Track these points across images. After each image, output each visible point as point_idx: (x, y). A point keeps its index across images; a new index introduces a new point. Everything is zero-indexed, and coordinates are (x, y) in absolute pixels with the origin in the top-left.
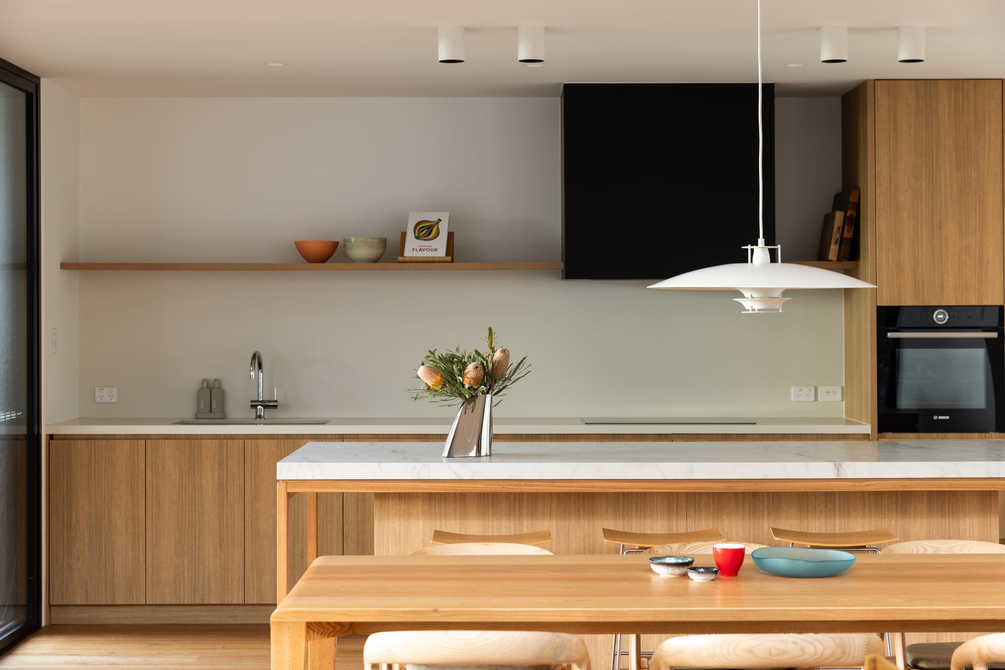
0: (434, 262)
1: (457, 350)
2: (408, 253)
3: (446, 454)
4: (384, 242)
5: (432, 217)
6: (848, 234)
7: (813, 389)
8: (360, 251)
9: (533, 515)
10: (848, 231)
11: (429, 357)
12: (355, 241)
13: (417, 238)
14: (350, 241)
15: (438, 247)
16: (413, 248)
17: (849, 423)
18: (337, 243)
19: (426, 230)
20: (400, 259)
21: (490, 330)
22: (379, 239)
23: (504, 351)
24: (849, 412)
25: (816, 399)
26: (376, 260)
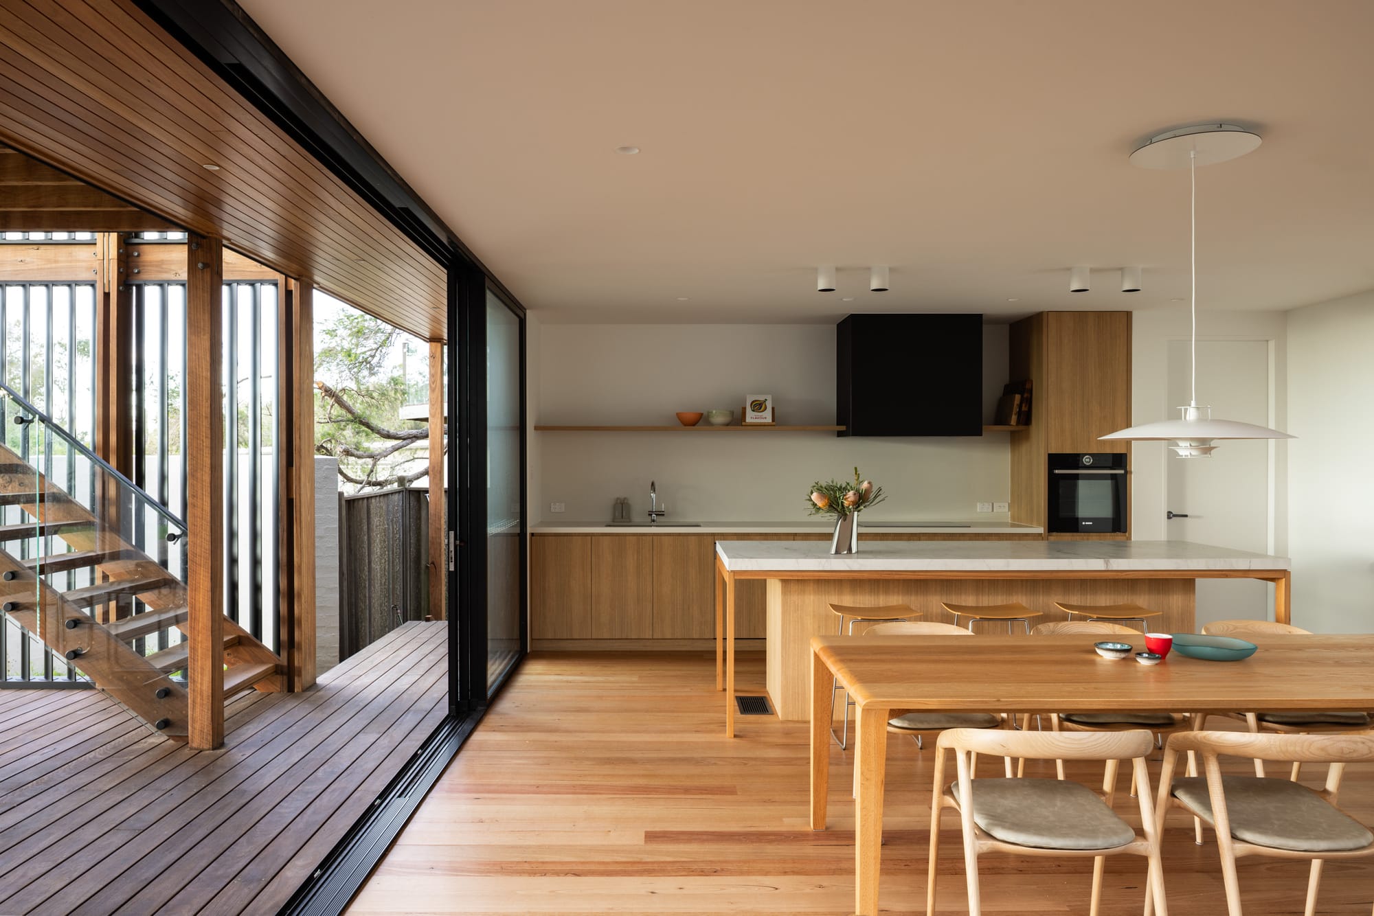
0: (765, 426)
1: (833, 482)
2: (748, 420)
3: (833, 551)
4: (732, 413)
5: (761, 398)
6: (1024, 408)
7: (991, 504)
8: (718, 419)
9: (887, 592)
10: (1025, 407)
11: (814, 486)
12: (716, 413)
13: (753, 411)
14: (712, 412)
15: (767, 417)
16: (751, 417)
17: (1013, 526)
18: (702, 414)
19: (758, 406)
20: (743, 423)
21: (856, 469)
22: (730, 411)
23: (869, 483)
24: (1013, 518)
25: (993, 511)
26: (728, 425)
